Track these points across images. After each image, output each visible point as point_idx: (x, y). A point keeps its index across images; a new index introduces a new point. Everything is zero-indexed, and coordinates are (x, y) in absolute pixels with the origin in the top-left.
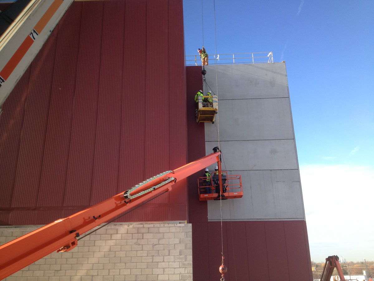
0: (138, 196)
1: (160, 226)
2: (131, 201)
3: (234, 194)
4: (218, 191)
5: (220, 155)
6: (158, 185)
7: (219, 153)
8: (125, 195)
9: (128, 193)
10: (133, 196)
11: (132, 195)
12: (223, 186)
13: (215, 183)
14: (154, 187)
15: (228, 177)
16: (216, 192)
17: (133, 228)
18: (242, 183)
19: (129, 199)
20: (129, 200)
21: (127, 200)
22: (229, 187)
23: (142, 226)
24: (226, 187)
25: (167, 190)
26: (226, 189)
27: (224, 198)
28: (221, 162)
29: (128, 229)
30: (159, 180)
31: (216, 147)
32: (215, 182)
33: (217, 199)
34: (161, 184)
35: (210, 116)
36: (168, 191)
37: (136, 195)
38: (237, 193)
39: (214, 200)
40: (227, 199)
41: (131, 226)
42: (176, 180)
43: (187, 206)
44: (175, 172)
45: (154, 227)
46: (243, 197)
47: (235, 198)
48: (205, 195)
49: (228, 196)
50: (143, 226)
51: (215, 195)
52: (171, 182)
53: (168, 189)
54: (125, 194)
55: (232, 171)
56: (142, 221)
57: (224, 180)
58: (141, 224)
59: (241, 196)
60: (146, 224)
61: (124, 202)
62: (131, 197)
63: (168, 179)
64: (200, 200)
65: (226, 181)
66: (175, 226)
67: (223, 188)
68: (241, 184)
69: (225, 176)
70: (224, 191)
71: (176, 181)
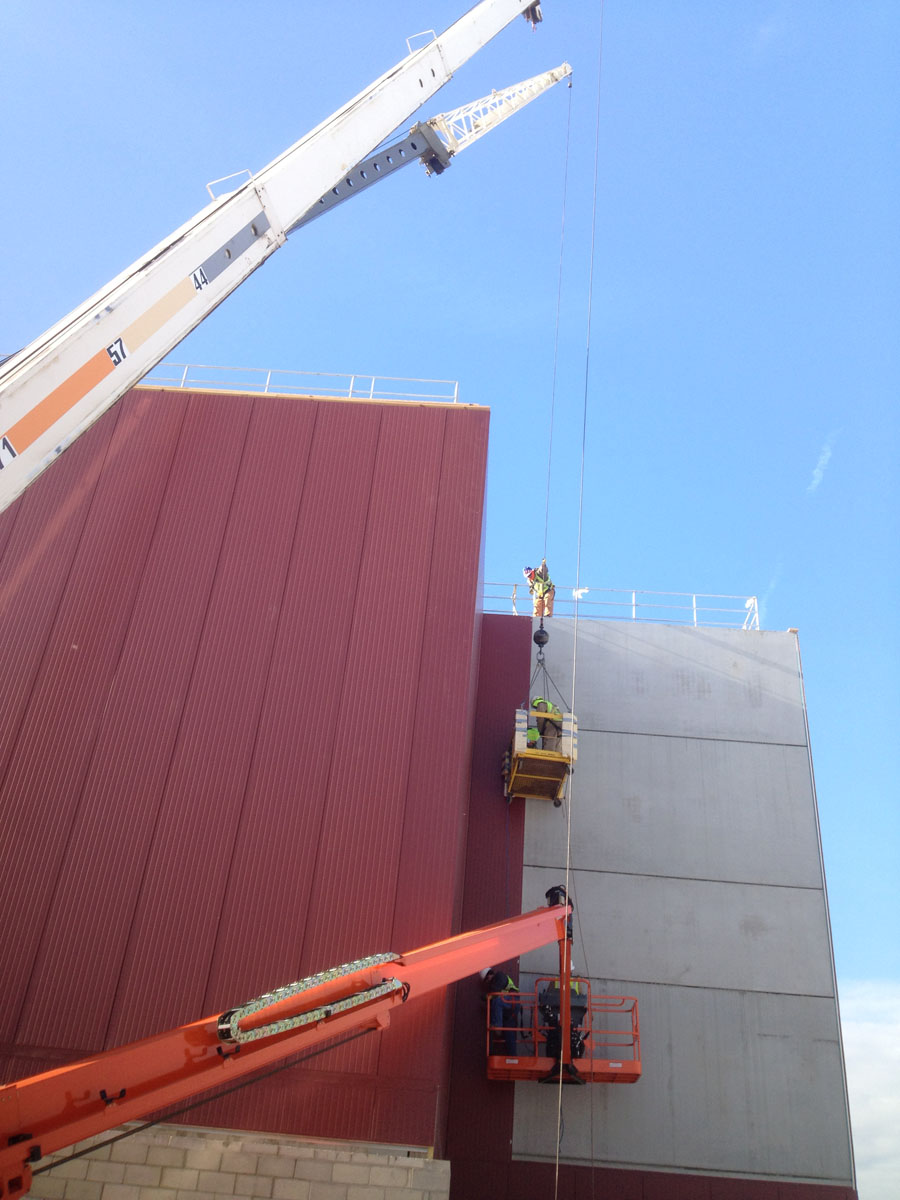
0: (265, 1035)
1: (337, 1155)
2: (240, 1051)
3: (612, 1065)
4: (553, 1051)
5: (570, 917)
6: (342, 1003)
7: (567, 910)
8: (221, 1027)
9: (232, 1018)
10: (249, 1033)
11: (245, 1027)
12: (575, 1035)
13: (547, 1018)
14: (329, 1008)
15: (593, 1001)
16: (548, 1055)
17: (243, 1152)
18: (640, 1028)
19: (234, 1041)
20: (234, 1045)
21: (226, 1046)
22: (595, 1037)
23: (273, 1149)
24: (585, 1038)
25: (372, 1026)
26: (582, 1045)
27: (572, 1076)
28: (570, 942)
29: (222, 1155)
30: (350, 985)
31: (558, 888)
32: (548, 1015)
33: (549, 1078)
34: (354, 998)
35: (549, 779)
36: (375, 1029)
37: (261, 1031)
38: (620, 1065)
39: (540, 1080)
40: (584, 1082)
41: (235, 1146)
42: (409, 990)
43: (438, 1093)
44: (406, 962)
45: (314, 1159)
46: (640, 1080)
47: (612, 1081)
48: (508, 1061)
49: (589, 1073)
50: (279, 1149)
51: (544, 1064)
52: (389, 995)
53: (376, 1021)
54: (222, 1021)
55: (609, 983)
56: (275, 1131)
57: (580, 1011)
58: (272, 1142)
59: (633, 1078)
60: (288, 1143)
61: (216, 1053)
62: (242, 1036)
63: (379, 985)
64: (490, 1077)
65: (587, 1016)
66: (391, 1163)
67: (572, 1041)
68: (637, 1031)
69: (584, 997)
70: (577, 1050)
71: (406, 995)
